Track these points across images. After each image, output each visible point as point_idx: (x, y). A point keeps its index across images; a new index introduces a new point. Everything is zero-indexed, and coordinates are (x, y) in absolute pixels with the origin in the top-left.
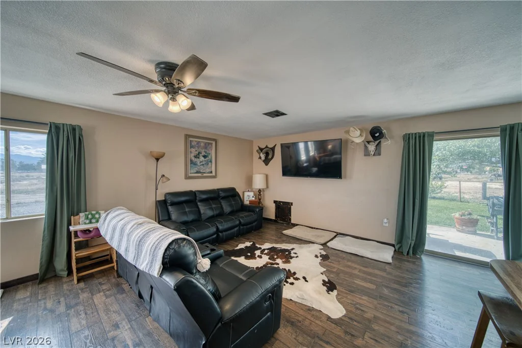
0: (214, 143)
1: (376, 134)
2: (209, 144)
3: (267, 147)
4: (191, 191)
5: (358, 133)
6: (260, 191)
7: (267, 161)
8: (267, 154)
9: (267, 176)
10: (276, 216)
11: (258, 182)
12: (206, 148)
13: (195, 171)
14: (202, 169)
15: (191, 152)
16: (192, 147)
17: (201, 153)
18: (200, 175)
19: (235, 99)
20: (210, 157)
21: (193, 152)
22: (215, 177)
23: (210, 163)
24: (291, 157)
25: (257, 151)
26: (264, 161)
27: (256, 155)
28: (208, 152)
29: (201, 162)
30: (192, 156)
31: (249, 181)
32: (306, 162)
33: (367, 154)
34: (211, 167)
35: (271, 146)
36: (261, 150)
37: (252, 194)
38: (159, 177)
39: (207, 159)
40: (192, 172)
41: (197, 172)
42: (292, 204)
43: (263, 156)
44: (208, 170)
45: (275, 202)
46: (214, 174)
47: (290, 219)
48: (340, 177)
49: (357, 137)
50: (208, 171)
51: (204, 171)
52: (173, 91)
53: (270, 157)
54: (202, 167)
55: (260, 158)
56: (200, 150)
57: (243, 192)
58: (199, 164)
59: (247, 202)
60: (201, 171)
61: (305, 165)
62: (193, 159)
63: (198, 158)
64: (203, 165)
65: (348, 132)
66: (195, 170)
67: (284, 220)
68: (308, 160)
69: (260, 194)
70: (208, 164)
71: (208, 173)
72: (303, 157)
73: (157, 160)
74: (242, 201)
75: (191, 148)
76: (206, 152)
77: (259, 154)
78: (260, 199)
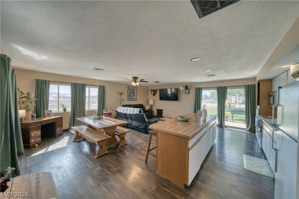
0: (136, 88)
1: (186, 88)
3: (154, 90)
4: (129, 105)
5: (182, 87)
6: (151, 106)
7: (154, 95)
8: (154, 92)
9: (154, 100)
10: (157, 115)
11: (151, 102)
12: (133, 90)
16: (129, 90)
17: (132, 92)
18: (132, 99)
19: (148, 82)
20: (135, 93)
22: (136, 100)
23: (135, 95)
24: (164, 93)
25: (151, 91)
26: (153, 95)
27: (150, 92)
30: (129, 93)
31: (148, 102)
32: (170, 95)
33: (186, 93)
35: (156, 89)
36: (152, 90)
37: (148, 107)
38: (121, 100)
40: (129, 98)
41: (131, 99)
42: (163, 110)
43: (153, 93)
44: (134, 98)
45: (157, 110)
46: (136, 99)
47: (162, 115)
48: (178, 100)
49: (182, 88)
52: (135, 82)
53: (155, 93)
55: (152, 93)
57: (145, 106)
58: (131, 96)
59: (147, 109)
61: (170, 96)
63: (131, 94)
64: (133, 96)
65: (179, 86)
67: (160, 116)
68: (171, 94)
69: (151, 107)
72: (169, 93)
73: (121, 95)
74: (145, 109)
77: (151, 92)
78: (151, 109)
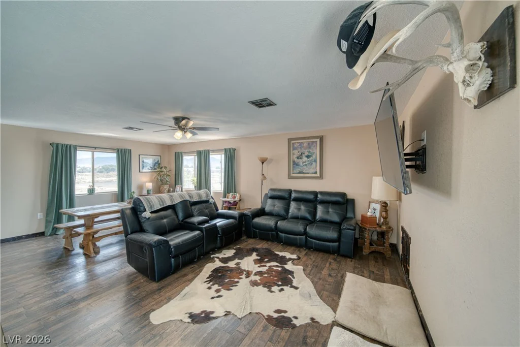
0: (318, 140)
2: (313, 143)
12: (309, 147)
13: (298, 172)
14: (305, 169)
15: (293, 154)
17: (304, 154)
20: (314, 156)
21: (296, 153)
22: (320, 177)
23: (314, 163)
28: (311, 151)
29: (304, 162)
30: (294, 158)
34: (316, 167)
37: (378, 207)
39: (311, 158)
40: (295, 172)
46: (318, 174)
50: (311, 172)
51: (306, 172)
54: (305, 167)
56: (303, 150)
57: (370, 202)
58: (301, 164)
60: (304, 172)
62: (296, 160)
63: (301, 158)
64: (306, 165)
66: (298, 170)
70: (312, 164)
71: (312, 173)
73: (263, 163)
75: (293, 149)
76: (309, 152)
78: (385, 218)
